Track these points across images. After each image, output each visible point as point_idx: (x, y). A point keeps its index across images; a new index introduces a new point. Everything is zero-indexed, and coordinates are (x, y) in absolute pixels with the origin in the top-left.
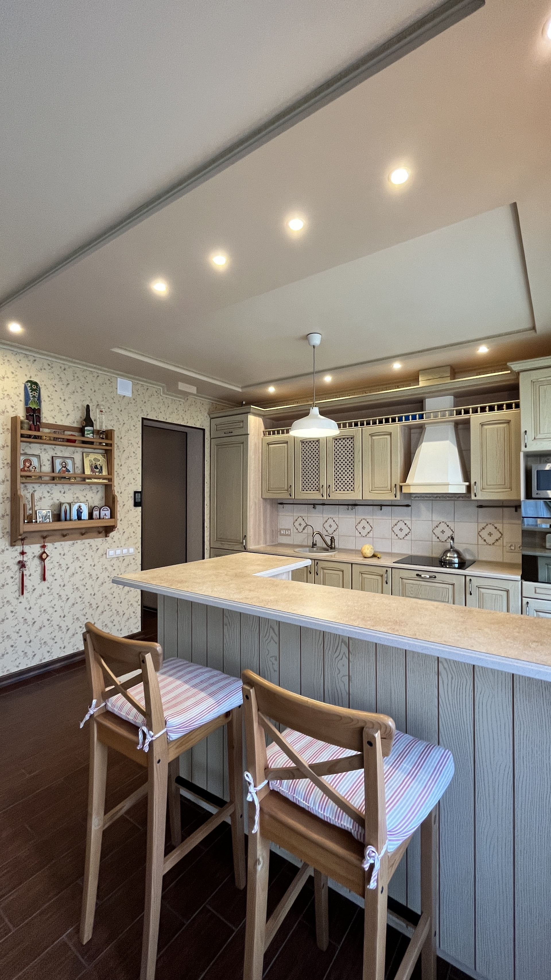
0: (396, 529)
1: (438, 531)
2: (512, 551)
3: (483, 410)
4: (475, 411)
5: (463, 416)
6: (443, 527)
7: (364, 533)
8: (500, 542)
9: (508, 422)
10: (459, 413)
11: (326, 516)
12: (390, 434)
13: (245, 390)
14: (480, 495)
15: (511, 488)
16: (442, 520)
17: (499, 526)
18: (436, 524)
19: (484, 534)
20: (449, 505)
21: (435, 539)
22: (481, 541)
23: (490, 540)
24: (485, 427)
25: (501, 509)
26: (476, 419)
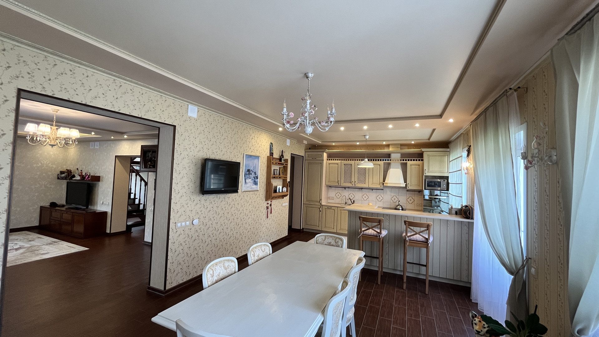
0: (378, 198)
1: (393, 199)
2: (417, 206)
3: (411, 160)
4: (409, 160)
5: (405, 162)
6: (395, 197)
7: (365, 199)
8: (414, 203)
9: (419, 165)
10: (403, 160)
11: (350, 192)
12: (380, 165)
13: (323, 143)
14: (410, 188)
15: (419, 186)
16: (394, 195)
17: (413, 198)
18: (392, 196)
19: (409, 200)
20: (397, 190)
21: (392, 201)
22: (407, 202)
23: (411, 202)
24: (412, 166)
25: (414, 192)
26: (409, 163)
